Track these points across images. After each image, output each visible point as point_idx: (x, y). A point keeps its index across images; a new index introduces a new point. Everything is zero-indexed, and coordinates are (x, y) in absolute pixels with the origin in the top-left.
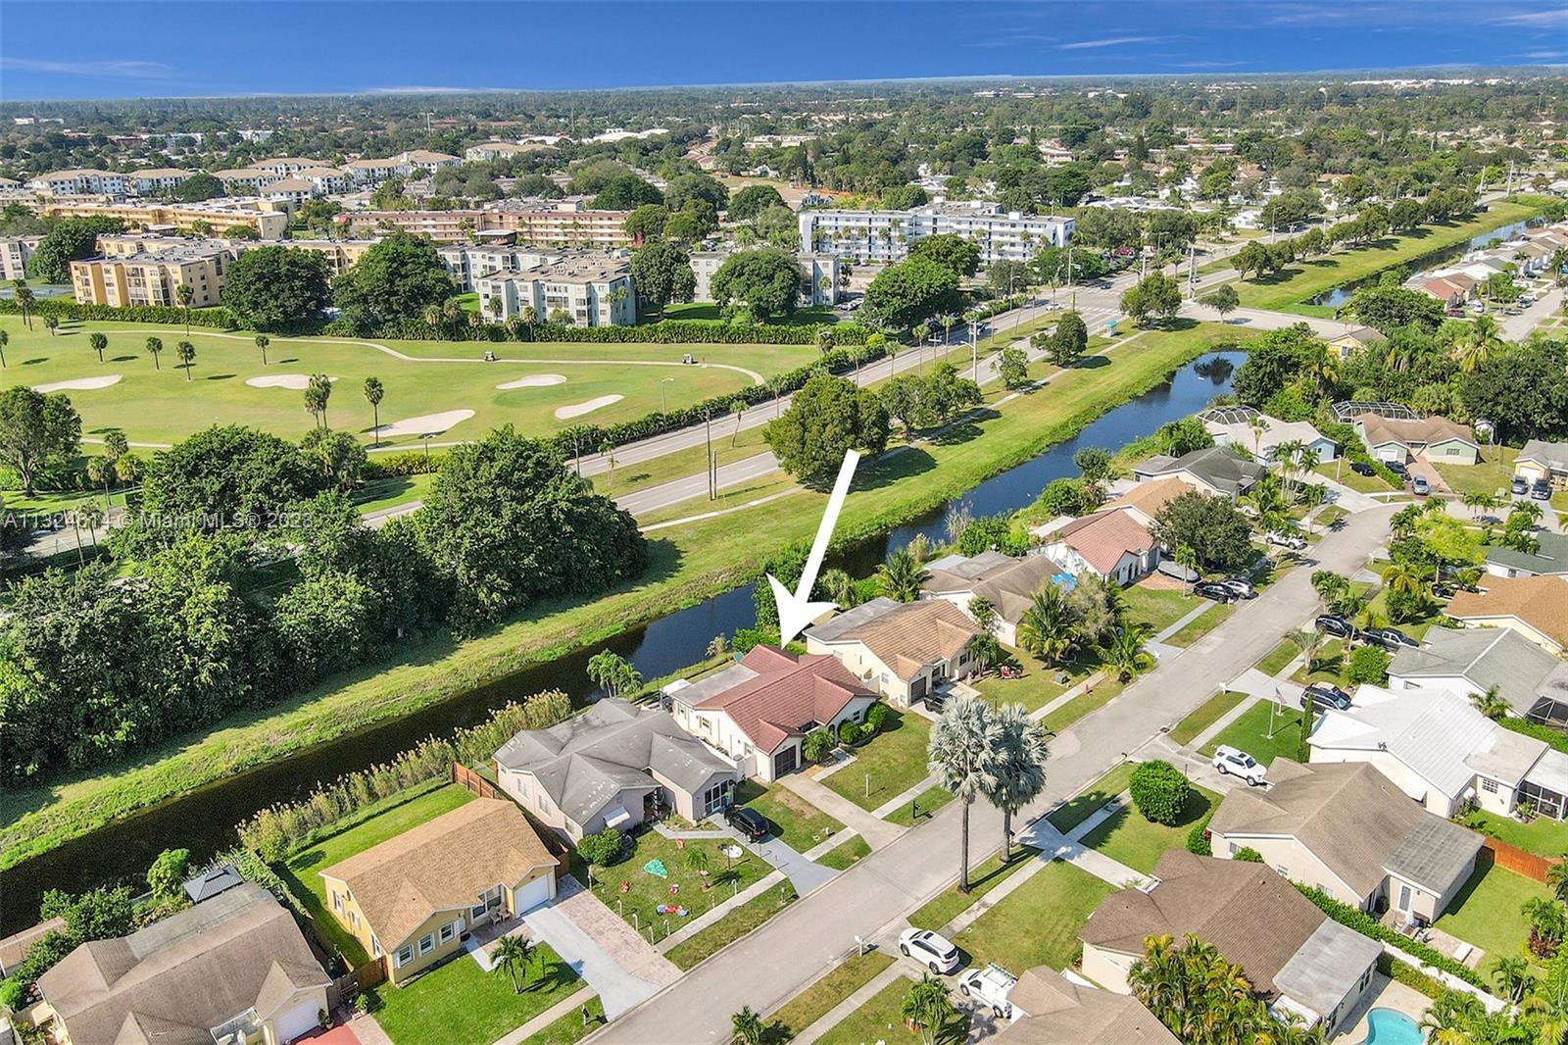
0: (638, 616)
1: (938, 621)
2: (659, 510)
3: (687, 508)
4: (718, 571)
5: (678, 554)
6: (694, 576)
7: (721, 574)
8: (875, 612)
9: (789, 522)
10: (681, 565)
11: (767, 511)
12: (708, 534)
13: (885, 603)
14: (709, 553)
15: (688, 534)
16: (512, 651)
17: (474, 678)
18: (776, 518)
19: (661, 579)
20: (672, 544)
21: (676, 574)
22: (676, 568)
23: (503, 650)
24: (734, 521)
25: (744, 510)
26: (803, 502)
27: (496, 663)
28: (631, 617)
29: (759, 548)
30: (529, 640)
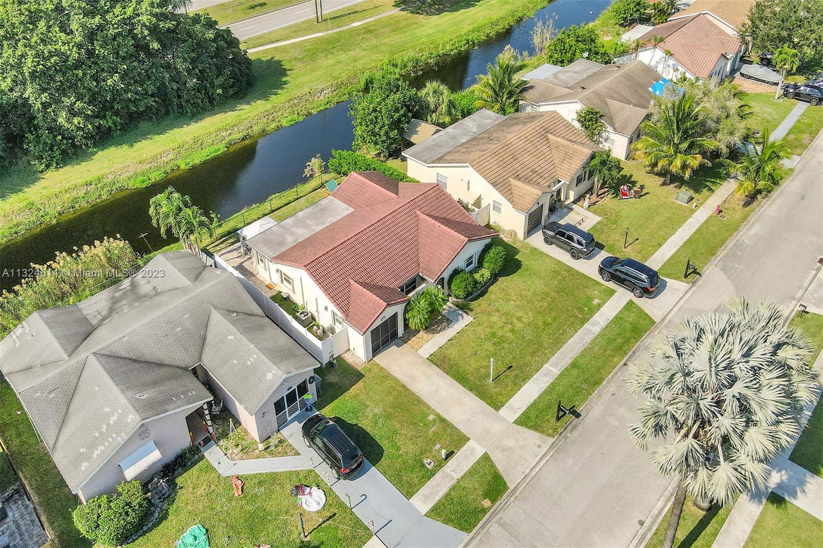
0: (241, 135)
1: (550, 136)
2: (271, 33)
3: (297, 30)
4: (320, 87)
5: (284, 73)
6: (297, 93)
7: (322, 90)
8: (479, 126)
9: (387, 40)
10: (285, 83)
11: (368, 30)
12: (313, 52)
13: (487, 118)
14: (313, 70)
15: (296, 53)
16: (99, 180)
17: (53, 212)
18: (375, 36)
19: (265, 96)
20: (279, 63)
21: (280, 91)
22: (280, 85)
23: (89, 179)
24: (338, 40)
25: (347, 30)
26: (399, 22)
27: (82, 194)
28: (233, 137)
29: (359, 65)
30: (120, 166)
